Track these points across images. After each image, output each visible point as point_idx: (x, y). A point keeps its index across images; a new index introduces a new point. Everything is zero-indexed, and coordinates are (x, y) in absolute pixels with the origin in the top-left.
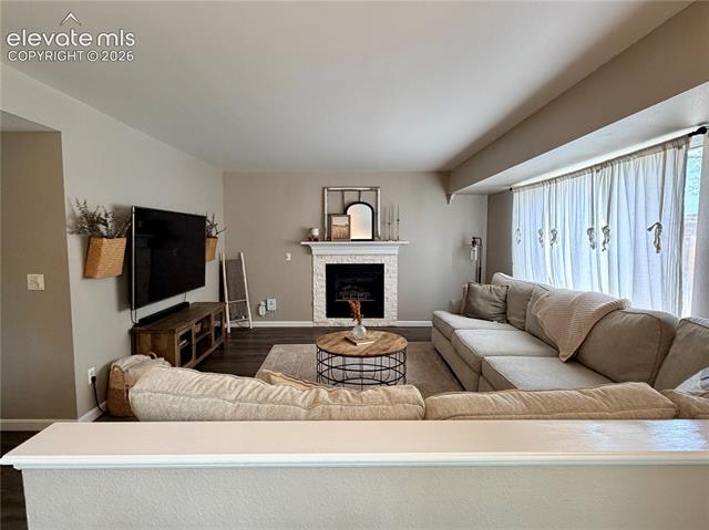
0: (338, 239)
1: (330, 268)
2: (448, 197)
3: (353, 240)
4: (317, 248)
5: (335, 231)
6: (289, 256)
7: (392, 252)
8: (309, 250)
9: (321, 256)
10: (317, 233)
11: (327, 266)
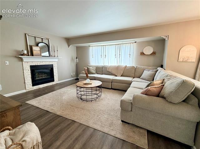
0: (36, 55)
1: (32, 67)
2: (69, 46)
3: (42, 56)
4: (25, 59)
5: (34, 52)
6: (8, 62)
7: (55, 60)
8: (21, 60)
9: (27, 62)
10: (26, 52)
11: (31, 66)
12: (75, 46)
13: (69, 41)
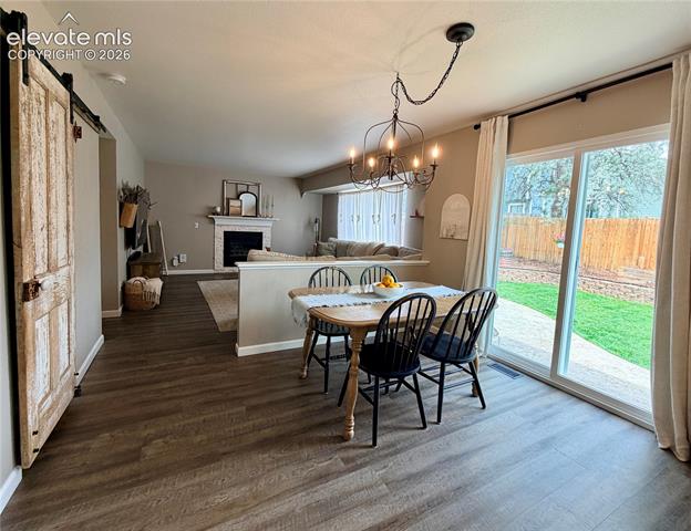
0: (233, 215)
1: (227, 234)
2: (302, 194)
3: (243, 216)
4: (219, 220)
5: (231, 210)
6: (197, 225)
7: (268, 225)
8: (213, 221)
9: (221, 226)
10: (219, 210)
11: (225, 232)
12: (320, 194)
13: (303, 182)
